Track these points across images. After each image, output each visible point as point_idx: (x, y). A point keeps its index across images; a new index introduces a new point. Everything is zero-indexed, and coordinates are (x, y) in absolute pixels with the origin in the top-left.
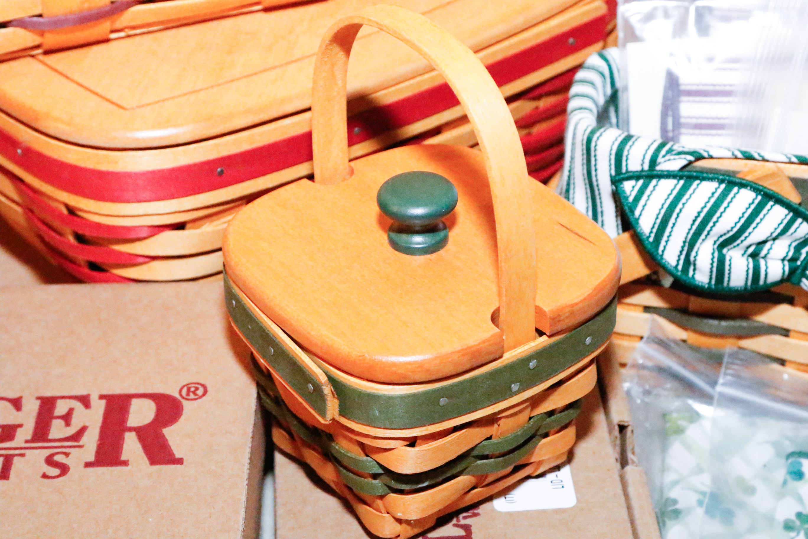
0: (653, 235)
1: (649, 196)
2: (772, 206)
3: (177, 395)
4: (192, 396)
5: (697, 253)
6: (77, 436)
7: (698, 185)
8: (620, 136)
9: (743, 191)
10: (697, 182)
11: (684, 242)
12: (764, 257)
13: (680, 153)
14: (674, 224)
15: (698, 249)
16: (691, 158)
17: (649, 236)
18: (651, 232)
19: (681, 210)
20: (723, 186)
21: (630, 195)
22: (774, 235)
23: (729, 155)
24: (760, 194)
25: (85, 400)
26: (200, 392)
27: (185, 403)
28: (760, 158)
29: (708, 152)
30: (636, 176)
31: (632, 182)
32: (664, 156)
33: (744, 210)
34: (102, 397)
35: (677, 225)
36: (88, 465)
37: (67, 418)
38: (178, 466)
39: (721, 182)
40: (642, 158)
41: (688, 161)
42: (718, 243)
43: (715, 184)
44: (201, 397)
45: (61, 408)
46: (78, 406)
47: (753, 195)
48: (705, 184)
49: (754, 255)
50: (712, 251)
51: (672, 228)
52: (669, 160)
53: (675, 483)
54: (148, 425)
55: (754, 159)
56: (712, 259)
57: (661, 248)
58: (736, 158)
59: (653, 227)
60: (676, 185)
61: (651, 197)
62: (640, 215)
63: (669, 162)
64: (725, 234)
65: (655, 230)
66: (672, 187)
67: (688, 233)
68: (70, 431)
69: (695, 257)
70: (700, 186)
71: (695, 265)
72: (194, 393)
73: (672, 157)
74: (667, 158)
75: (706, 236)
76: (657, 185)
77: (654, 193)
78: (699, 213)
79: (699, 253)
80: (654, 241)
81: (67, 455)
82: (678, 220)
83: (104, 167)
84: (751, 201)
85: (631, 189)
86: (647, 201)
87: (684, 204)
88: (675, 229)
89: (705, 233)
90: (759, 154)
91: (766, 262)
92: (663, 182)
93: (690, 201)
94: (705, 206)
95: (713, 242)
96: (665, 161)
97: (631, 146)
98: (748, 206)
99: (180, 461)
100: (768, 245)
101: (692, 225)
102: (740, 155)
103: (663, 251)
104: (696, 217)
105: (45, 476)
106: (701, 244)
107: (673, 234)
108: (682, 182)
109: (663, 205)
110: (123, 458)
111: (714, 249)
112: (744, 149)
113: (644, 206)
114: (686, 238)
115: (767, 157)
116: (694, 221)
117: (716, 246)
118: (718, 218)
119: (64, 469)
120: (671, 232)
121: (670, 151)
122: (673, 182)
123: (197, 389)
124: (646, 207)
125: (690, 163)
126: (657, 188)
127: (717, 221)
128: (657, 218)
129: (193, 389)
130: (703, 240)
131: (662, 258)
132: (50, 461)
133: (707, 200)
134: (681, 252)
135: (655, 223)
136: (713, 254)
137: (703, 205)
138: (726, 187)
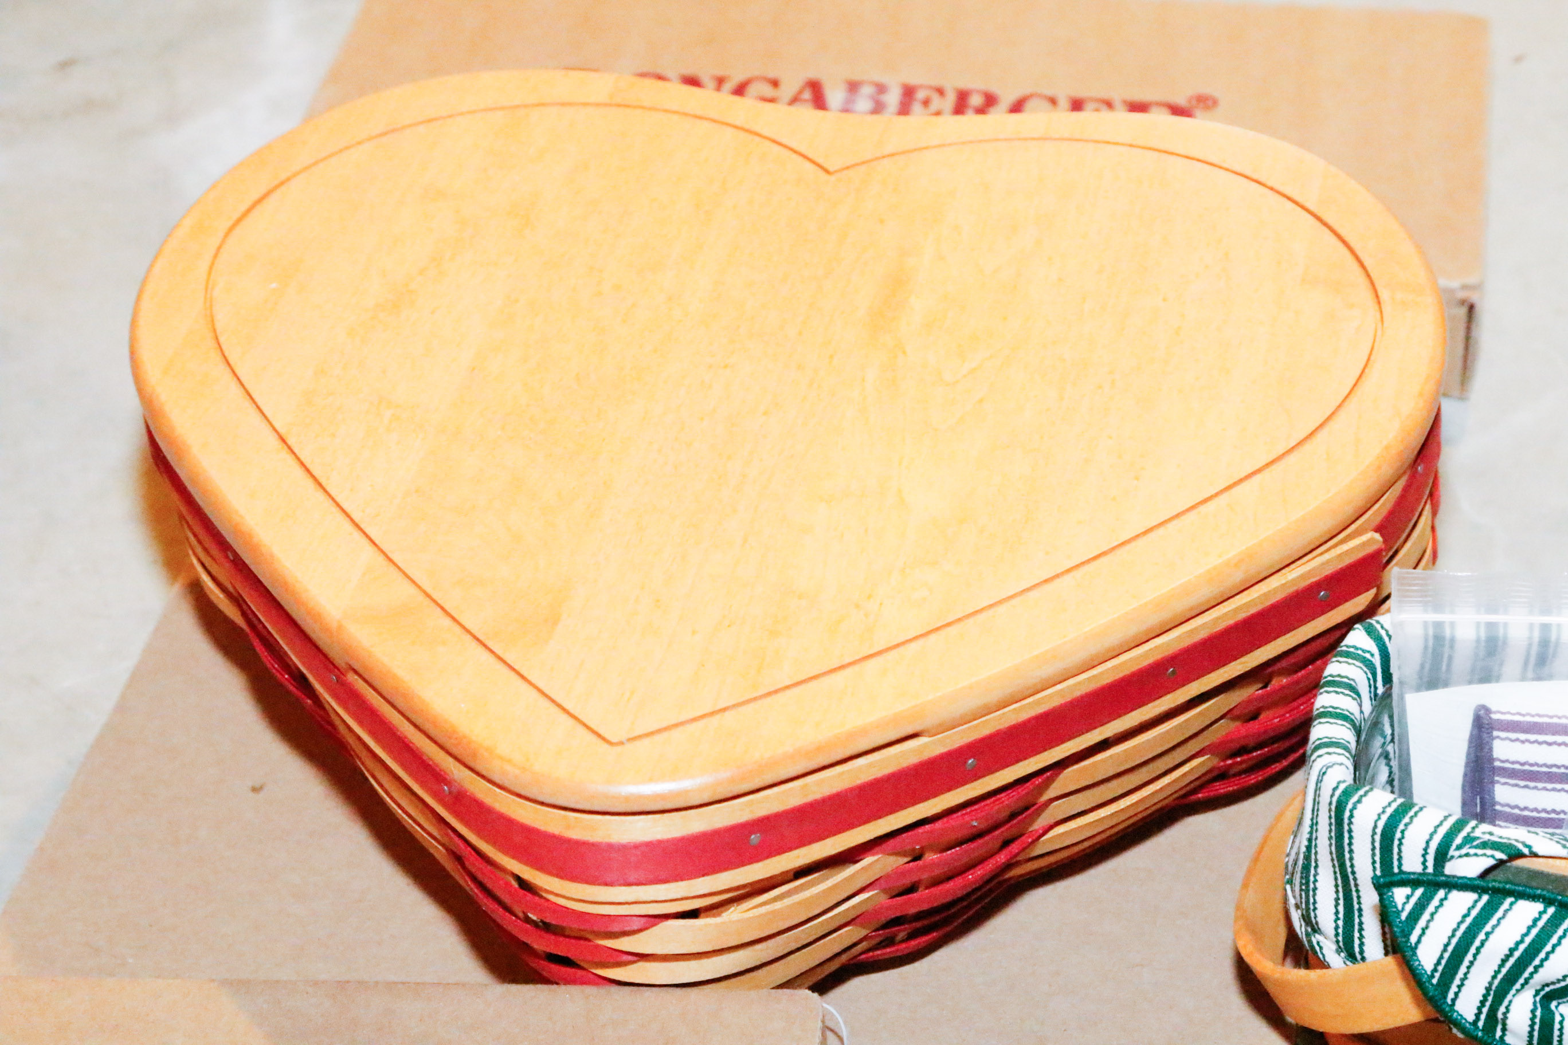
0: (1437, 975)
1: (1432, 915)
5: (1507, 1008)
7: (1512, 904)
8: (1390, 804)
10: (1510, 900)
11: (1488, 989)
13: (1484, 845)
14: (1472, 963)
15: (1510, 1002)
16: (1501, 856)
17: (1433, 976)
18: (1435, 970)
19: (1482, 944)
20: (1551, 910)
21: (1403, 909)
29: (1529, 847)
30: (1414, 882)
31: (1407, 890)
32: (1459, 848)
35: (1476, 963)
39: (1548, 902)
40: (1424, 845)
41: (1497, 860)
42: (1542, 993)
43: (1539, 906)
48: (1522, 904)
50: (1531, 1007)
51: (1468, 968)
52: (1467, 855)
56: (1532, 1019)
57: (1451, 995)
59: (1438, 963)
60: (1476, 902)
61: (1436, 917)
62: (1419, 941)
63: (1465, 858)
64: (1553, 983)
65: (1440, 968)
66: (1470, 904)
67: (1494, 977)
69: (1505, 1014)
70: (1514, 907)
71: (1504, 1025)
73: (1472, 851)
74: (1464, 851)
75: (1523, 986)
76: (1446, 898)
77: (1441, 910)
78: (1512, 951)
79: (1511, 1008)
80: (1439, 985)
82: (1479, 957)
83: (575, 834)
85: (1405, 900)
86: (1429, 922)
87: (1488, 934)
88: (1472, 969)
89: (1521, 981)
92: (1455, 894)
93: (1497, 930)
94: (1522, 941)
95: (1533, 992)
96: (1460, 857)
97: (1406, 825)
101: (1501, 966)
103: (1454, 1000)
104: (1507, 957)
106: (1514, 996)
107: (1469, 976)
108: (1485, 898)
109: (1455, 931)
111: (1535, 1003)
113: (1424, 930)
114: (1491, 984)
116: (1504, 961)
117: (1538, 999)
118: (1542, 961)
120: (1466, 974)
121: (1469, 840)
122: (1472, 896)
124: (1427, 932)
125: (1501, 863)
126: (1445, 903)
127: (1541, 965)
128: (1445, 950)
130: (1518, 991)
131: (1453, 1010)
133: (1524, 931)
134: (1483, 1003)
135: (1441, 957)
136: (1533, 1012)
137: (1519, 938)
138: (1555, 912)
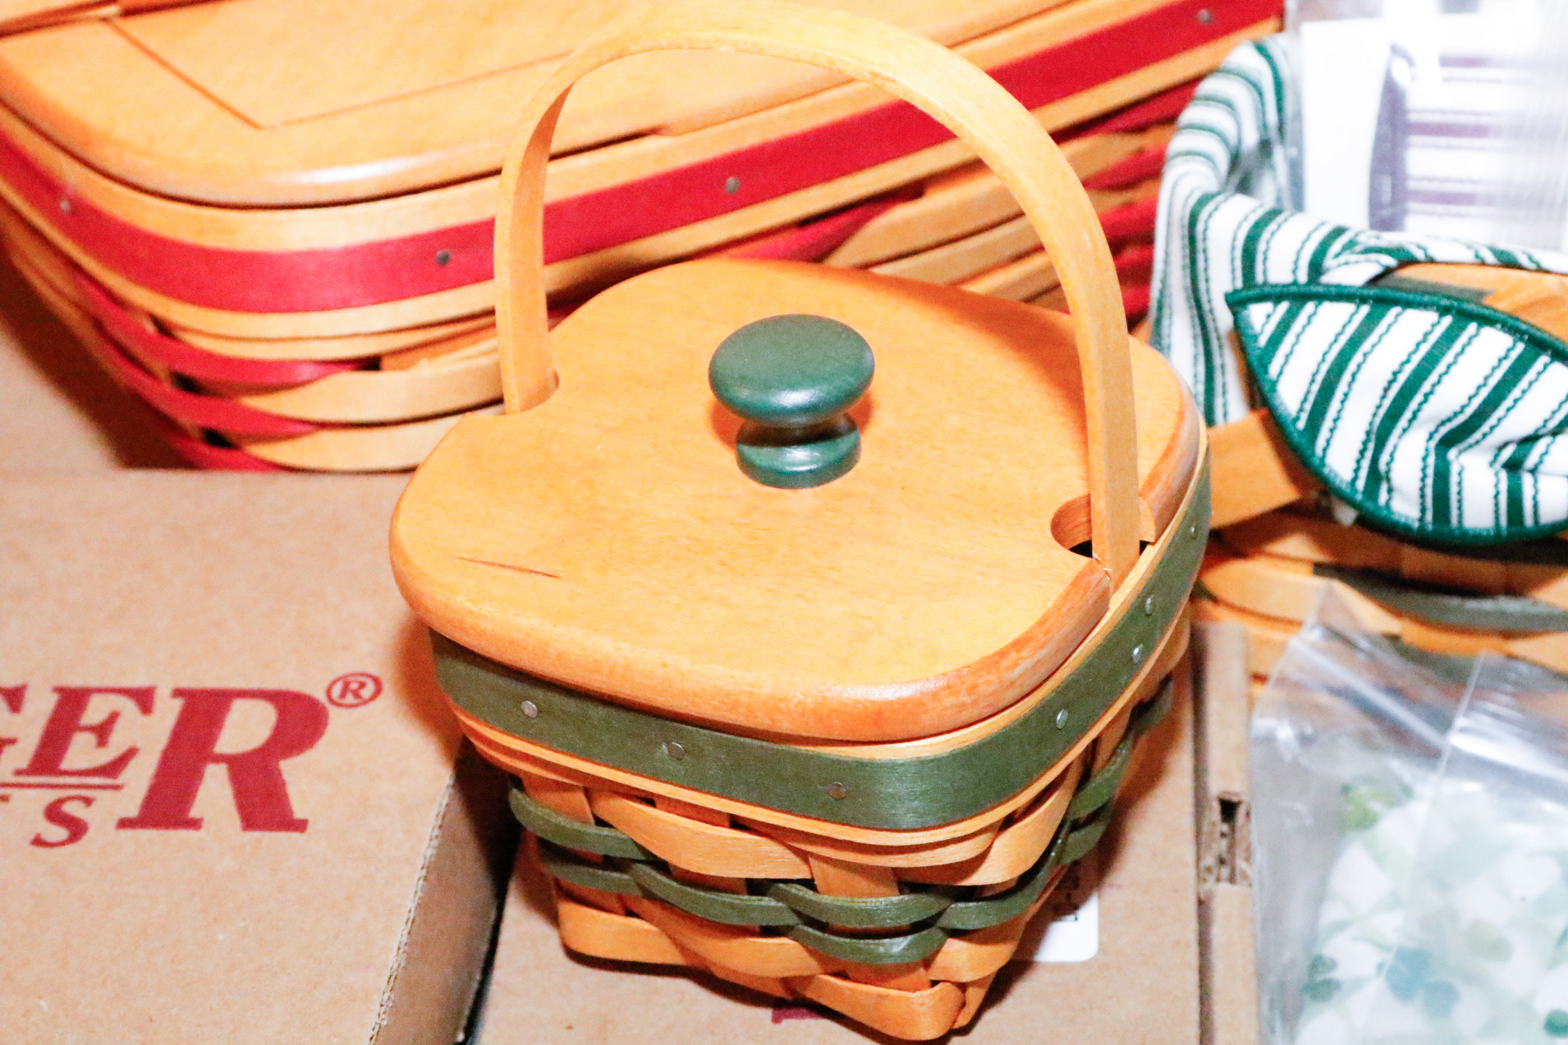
0: (1304, 416)
1: (1298, 336)
2: (1546, 366)
3: (321, 696)
4: (350, 699)
5: (1392, 455)
6: (114, 768)
7: (1398, 315)
8: (1254, 211)
9: (1488, 331)
10: (1395, 310)
11: (1368, 432)
12: (1533, 471)
13: (1369, 250)
14: (1346, 395)
15: (1395, 447)
16: (1390, 261)
17: (1297, 419)
18: (1301, 410)
19: (1359, 366)
20: (1448, 320)
21: (1262, 332)
22: (1552, 424)
23: (1469, 256)
24: (1521, 339)
25: (144, 698)
26: (367, 693)
27: (333, 712)
28: (1533, 266)
29: (1424, 249)
30: (1276, 295)
31: (1267, 307)
32: (1337, 256)
33: (1488, 371)
34: (178, 693)
35: (1351, 396)
36: (125, 824)
37: (102, 732)
38: (295, 835)
39: (1444, 311)
40: (1293, 257)
41: (1383, 266)
42: (1437, 437)
43: (1432, 316)
44: (365, 702)
45: (95, 712)
46: (128, 707)
47: (1507, 340)
48: (1411, 314)
49: (1513, 466)
50: (1422, 453)
51: (1343, 402)
52: (1346, 263)
53: (1340, 926)
54: (256, 752)
55: (1520, 267)
56: (1424, 469)
57: (1321, 443)
58: (1483, 263)
59: (1305, 400)
60: (1353, 315)
61: (1303, 338)
62: (1281, 373)
63: (1345, 268)
64: (1449, 420)
65: (1308, 406)
66: (1345, 319)
67: (1375, 414)
68: (105, 756)
69: (1388, 464)
70: (1401, 319)
71: (1388, 480)
72: (356, 695)
73: (1353, 258)
74: (1343, 258)
75: (1410, 421)
76: (1315, 313)
77: (1309, 329)
78: (1395, 374)
79: (1398, 455)
80: (1306, 429)
81: (88, 801)
82: (1355, 386)
84: (1502, 354)
85: (1264, 319)
86: (1294, 345)
87: (1365, 355)
88: (1348, 404)
89: (1407, 415)
90: (1530, 258)
91: (1536, 481)
92: (1327, 307)
93: (1378, 348)
94: (1408, 361)
95: (1426, 436)
96: (1339, 266)
97: (1273, 234)
98: (1495, 363)
99: (300, 826)
100: (1540, 446)
101: (1384, 397)
102: (1490, 258)
103: (1325, 450)
104: (1391, 383)
105: (38, 842)
106: (1400, 437)
107: (1344, 414)
108: (1365, 309)
109: (1325, 354)
110: (194, 813)
111: (1427, 450)
112: (1503, 245)
113: (1287, 357)
114: (1371, 423)
115: (1546, 264)
116: (1386, 390)
117: (1433, 444)
118: (1434, 386)
119: (76, 829)
120: (1340, 411)
121: (1350, 245)
122: (1348, 308)
123: (362, 685)
124: (1292, 359)
125: (1388, 271)
126: (1315, 320)
127: (1431, 392)
128: (1313, 381)
129: (354, 686)
130: (1405, 430)
131: (1323, 464)
132: (54, 813)
133: (1412, 347)
134: (1362, 453)
135: (1308, 392)
136: (1424, 459)
137: (1404, 358)
138: (1454, 322)
